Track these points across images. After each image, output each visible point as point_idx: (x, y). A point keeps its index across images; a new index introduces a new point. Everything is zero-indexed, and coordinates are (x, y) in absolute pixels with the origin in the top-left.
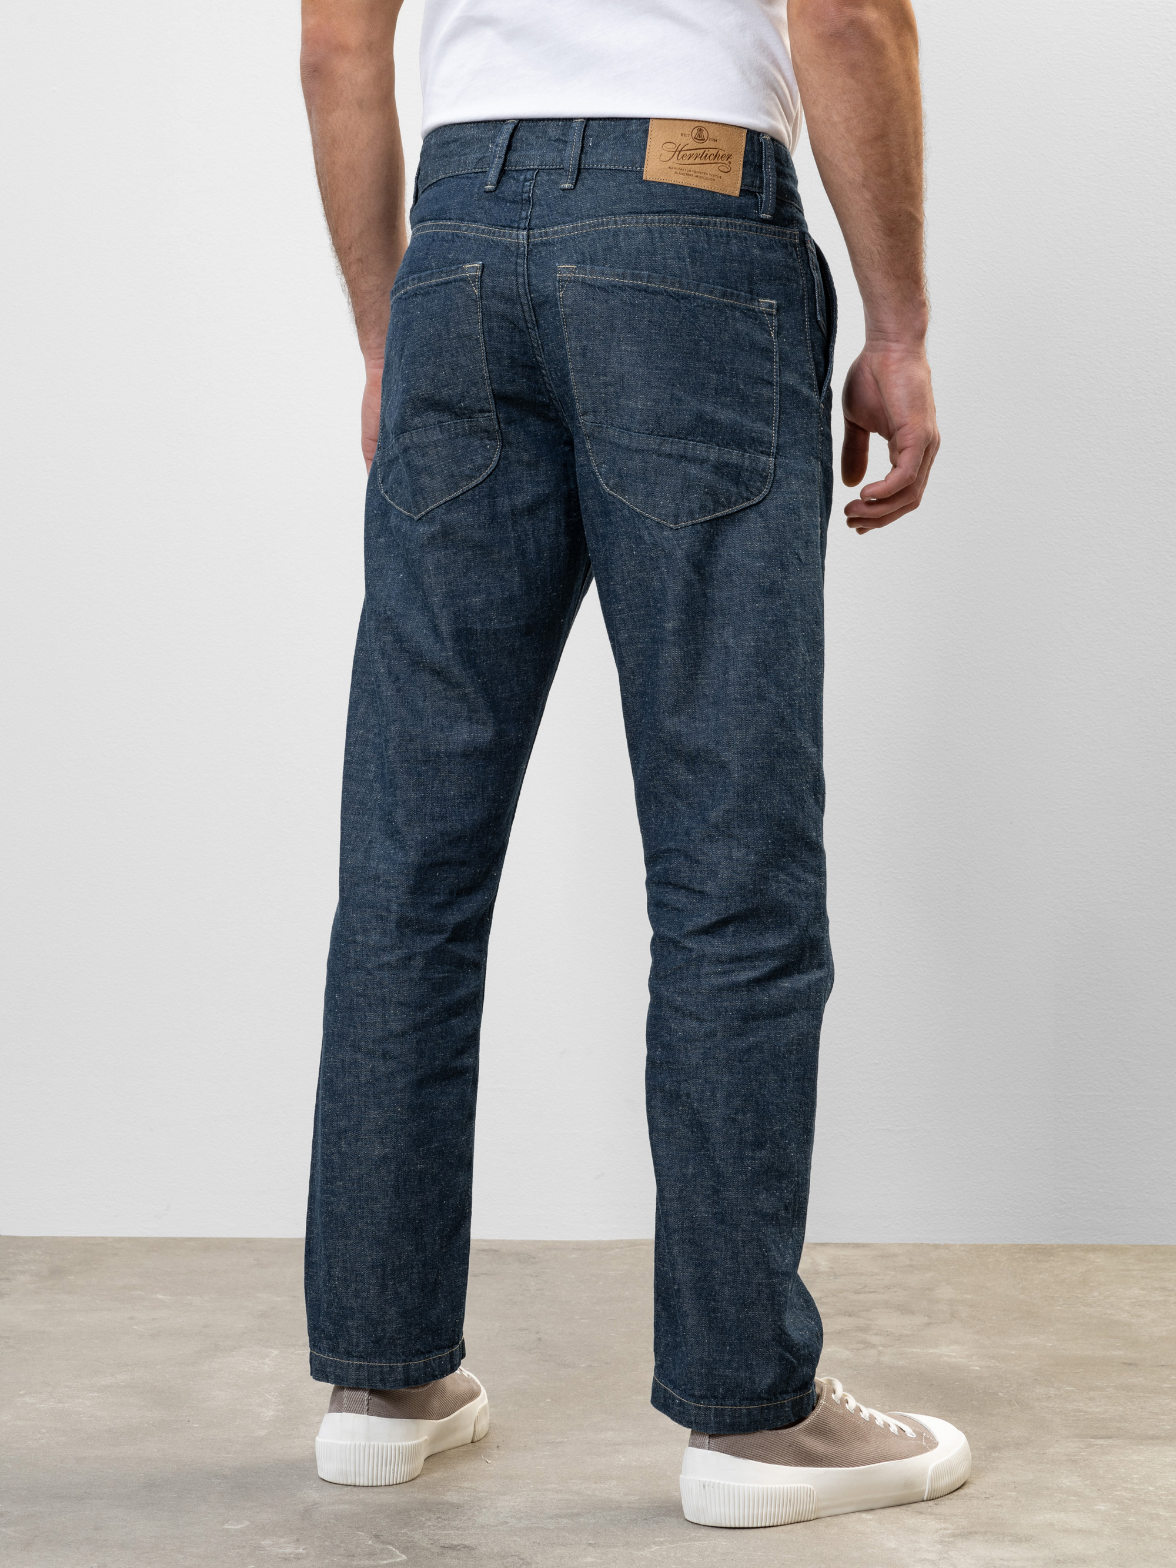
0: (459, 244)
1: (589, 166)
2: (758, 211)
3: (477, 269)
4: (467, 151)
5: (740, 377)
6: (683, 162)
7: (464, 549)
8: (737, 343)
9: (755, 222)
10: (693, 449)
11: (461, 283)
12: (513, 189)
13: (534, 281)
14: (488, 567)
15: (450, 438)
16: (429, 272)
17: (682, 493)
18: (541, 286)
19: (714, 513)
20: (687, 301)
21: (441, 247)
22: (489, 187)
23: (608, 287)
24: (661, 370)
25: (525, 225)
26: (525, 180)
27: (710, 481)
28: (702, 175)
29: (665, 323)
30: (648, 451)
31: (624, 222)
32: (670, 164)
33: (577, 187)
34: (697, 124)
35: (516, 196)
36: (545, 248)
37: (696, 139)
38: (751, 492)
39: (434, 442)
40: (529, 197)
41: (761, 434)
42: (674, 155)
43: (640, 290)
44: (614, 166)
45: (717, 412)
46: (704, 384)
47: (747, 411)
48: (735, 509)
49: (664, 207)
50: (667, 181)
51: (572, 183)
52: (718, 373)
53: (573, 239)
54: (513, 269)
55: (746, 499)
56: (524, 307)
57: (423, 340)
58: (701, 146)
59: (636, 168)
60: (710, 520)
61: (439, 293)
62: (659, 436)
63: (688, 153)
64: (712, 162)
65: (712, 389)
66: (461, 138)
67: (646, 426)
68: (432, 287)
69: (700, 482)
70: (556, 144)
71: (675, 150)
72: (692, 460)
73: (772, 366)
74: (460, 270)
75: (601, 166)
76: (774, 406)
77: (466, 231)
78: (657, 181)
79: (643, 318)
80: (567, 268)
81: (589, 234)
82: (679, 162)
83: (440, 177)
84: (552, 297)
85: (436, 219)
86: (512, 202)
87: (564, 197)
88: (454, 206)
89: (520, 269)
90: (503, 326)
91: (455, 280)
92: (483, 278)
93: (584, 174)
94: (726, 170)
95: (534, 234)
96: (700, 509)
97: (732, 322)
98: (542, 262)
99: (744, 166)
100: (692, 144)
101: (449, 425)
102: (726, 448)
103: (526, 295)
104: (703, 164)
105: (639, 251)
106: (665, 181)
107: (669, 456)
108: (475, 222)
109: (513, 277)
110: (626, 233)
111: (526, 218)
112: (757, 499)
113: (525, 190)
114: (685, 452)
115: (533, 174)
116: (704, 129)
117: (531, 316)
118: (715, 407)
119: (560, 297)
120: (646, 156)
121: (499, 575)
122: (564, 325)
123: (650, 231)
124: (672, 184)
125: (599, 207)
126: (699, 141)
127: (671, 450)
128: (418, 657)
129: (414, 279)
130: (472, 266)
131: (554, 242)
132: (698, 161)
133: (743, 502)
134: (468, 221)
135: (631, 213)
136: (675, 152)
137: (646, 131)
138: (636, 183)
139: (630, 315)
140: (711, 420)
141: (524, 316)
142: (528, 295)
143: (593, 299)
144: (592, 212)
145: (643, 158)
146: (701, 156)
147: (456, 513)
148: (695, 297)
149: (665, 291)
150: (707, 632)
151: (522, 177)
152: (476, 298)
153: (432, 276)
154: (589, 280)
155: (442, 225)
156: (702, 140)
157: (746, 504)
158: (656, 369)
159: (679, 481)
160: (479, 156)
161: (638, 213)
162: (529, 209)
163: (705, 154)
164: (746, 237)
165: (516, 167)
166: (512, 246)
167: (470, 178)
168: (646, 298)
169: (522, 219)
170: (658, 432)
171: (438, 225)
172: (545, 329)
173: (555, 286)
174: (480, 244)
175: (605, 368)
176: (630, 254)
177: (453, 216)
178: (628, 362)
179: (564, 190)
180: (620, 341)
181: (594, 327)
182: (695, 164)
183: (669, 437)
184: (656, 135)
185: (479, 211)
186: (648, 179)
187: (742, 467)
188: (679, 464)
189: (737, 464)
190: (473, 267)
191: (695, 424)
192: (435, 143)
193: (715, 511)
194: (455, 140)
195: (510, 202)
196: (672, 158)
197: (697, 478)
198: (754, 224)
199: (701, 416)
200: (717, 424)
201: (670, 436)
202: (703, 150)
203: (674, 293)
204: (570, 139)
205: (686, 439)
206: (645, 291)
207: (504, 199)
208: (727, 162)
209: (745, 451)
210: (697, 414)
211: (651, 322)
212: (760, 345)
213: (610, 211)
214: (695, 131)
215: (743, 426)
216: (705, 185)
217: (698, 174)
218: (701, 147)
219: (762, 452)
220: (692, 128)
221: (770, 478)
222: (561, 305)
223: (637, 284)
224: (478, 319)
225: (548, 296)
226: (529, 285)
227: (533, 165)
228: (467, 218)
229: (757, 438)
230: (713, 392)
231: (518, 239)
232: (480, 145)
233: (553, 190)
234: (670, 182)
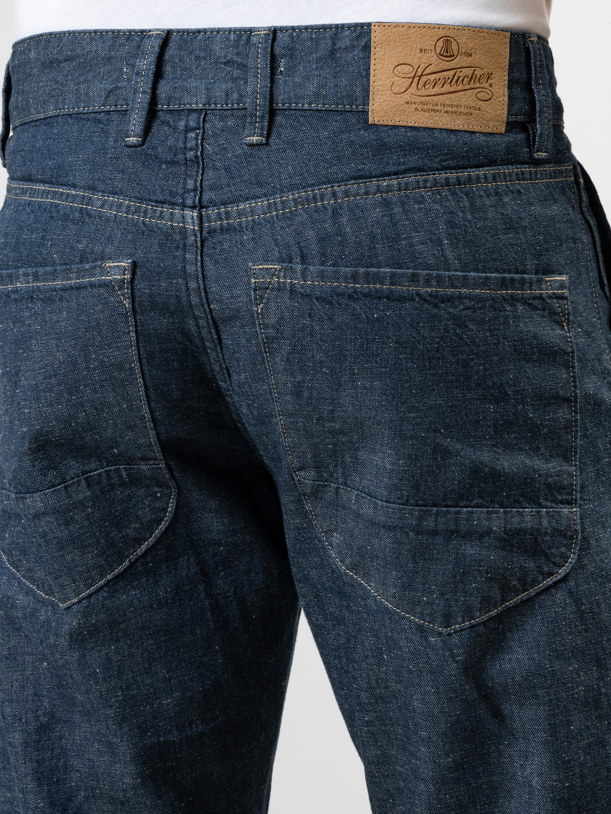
0: (93, 227)
1: (283, 104)
2: (530, 149)
3: (126, 270)
4: (90, 76)
5: (527, 402)
6: (426, 93)
7: (142, 638)
8: (522, 352)
9: (527, 166)
10: (467, 520)
11: (102, 291)
12: (170, 143)
13: (214, 288)
14: (178, 654)
15: (102, 493)
16: (49, 269)
17: (454, 583)
18: (227, 295)
19: (503, 604)
20: (449, 304)
21: (64, 229)
22: (132, 140)
23: (332, 297)
24: (417, 412)
25: (194, 202)
26: (188, 129)
27: (495, 561)
28: (454, 109)
29: (419, 342)
30: (402, 528)
31: (347, 193)
32: (407, 97)
33: (271, 141)
34: (441, 33)
35: (175, 155)
36: (228, 236)
37: (442, 55)
38: (554, 563)
39: (81, 502)
40: (196, 157)
41: (559, 476)
42: (411, 83)
43: (378, 296)
44: (324, 104)
45: (498, 459)
46: (478, 422)
47: (538, 447)
48: (533, 591)
49: (404, 163)
50: (405, 124)
51: (261, 135)
52: (497, 401)
53: (271, 222)
54: (179, 268)
55: (547, 574)
56: (200, 321)
57: (49, 369)
58: (451, 65)
59: (357, 106)
60: (497, 615)
61: (68, 301)
62: (417, 506)
63: (432, 77)
64: (467, 87)
65: (490, 427)
66: (79, 57)
67: (399, 493)
68: (56, 292)
69: (480, 566)
70: (228, 69)
71: (412, 75)
72: (468, 536)
73: (567, 374)
74: (98, 271)
75: (303, 105)
76: (572, 431)
77: (102, 207)
78: (391, 124)
79: (388, 338)
80: (267, 269)
81: (296, 215)
82: (420, 93)
83: (51, 113)
84: (245, 311)
85: (51, 183)
86: (170, 162)
87: (251, 155)
88: (80, 165)
89: (190, 269)
90: (168, 348)
91: (92, 285)
92: (136, 282)
93: (279, 119)
94: (487, 97)
95: (208, 216)
96: (481, 603)
97: (514, 321)
98: (226, 259)
99: (510, 88)
100: (437, 63)
101: (99, 475)
102: (514, 508)
103: (203, 305)
104: (455, 92)
105: (374, 237)
106: (401, 124)
107: (435, 533)
108: (114, 193)
109: (180, 280)
110: (351, 211)
111: (195, 190)
112: (562, 572)
113: (189, 145)
114: (457, 524)
115: (199, 118)
116: (452, 39)
117: (211, 333)
118: (495, 452)
119: (257, 313)
120: (371, 88)
121: (196, 662)
122: (266, 352)
123: (387, 204)
124: (412, 127)
125: (307, 171)
126: (447, 59)
127: (436, 525)
128: (93, 780)
129: (26, 275)
130: (116, 264)
131: (242, 228)
132: (447, 88)
133: (544, 579)
134: (103, 191)
135: (355, 178)
136: (413, 78)
137: (367, 48)
138: (359, 129)
139: (367, 335)
140: (490, 472)
141: (200, 332)
142: (206, 306)
143: (310, 315)
144: (297, 180)
145: (366, 91)
146: (451, 81)
147: (123, 593)
148: (460, 297)
149: (418, 294)
150: (504, 760)
151: (182, 124)
152: (127, 313)
153: (54, 275)
154: (303, 288)
155: (62, 193)
156: (451, 56)
157: (549, 581)
158: (410, 412)
159: (450, 567)
160: (110, 87)
161: (366, 177)
162: (197, 176)
163: (456, 78)
164: (519, 190)
165: (168, 105)
166: (175, 232)
167: (99, 121)
168: (389, 308)
169: (189, 191)
170: (417, 501)
171: (56, 192)
172: (235, 352)
173: (249, 296)
174: (125, 229)
175: (332, 411)
176: (360, 243)
177: (79, 182)
178: (367, 402)
179: (251, 145)
180: (354, 374)
181: (313, 356)
182: (443, 94)
183: (432, 506)
184: (382, 53)
185: (119, 176)
186: (376, 122)
187: (538, 530)
188: (448, 544)
189: (532, 528)
190: (118, 266)
191: (469, 483)
192: (38, 59)
193: (503, 601)
194: (69, 59)
195: (167, 162)
196: (408, 88)
197: (475, 560)
198: (526, 169)
199: (477, 470)
200: (500, 476)
201: (434, 505)
202: (453, 72)
203: (431, 295)
204: (250, 62)
205: (458, 506)
206: (388, 298)
207: (157, 158)
208: (486, 85)
209: (541, 506)
210: (471, 468)
211: (399, 343)
212: (552, 347)
213: (324, 177)
214: (440, 44)
215: (535, 471)
216: (458, 124)
217: (449, 109)
218: (450, 67)
219: (562, 503)
220: (435, 39)
221: (577, 538)
222: (260, 324)
223: (376, 290)
224: (131, 341)
225: (238, 310)
226: (206, 293)
227: (197, 103)
228: (101, 186)
229: (554, 483)
230: (491, 430)
231: (184, 222)
232: (109, 67)
233: (233, 145)
234: (410, 125)
